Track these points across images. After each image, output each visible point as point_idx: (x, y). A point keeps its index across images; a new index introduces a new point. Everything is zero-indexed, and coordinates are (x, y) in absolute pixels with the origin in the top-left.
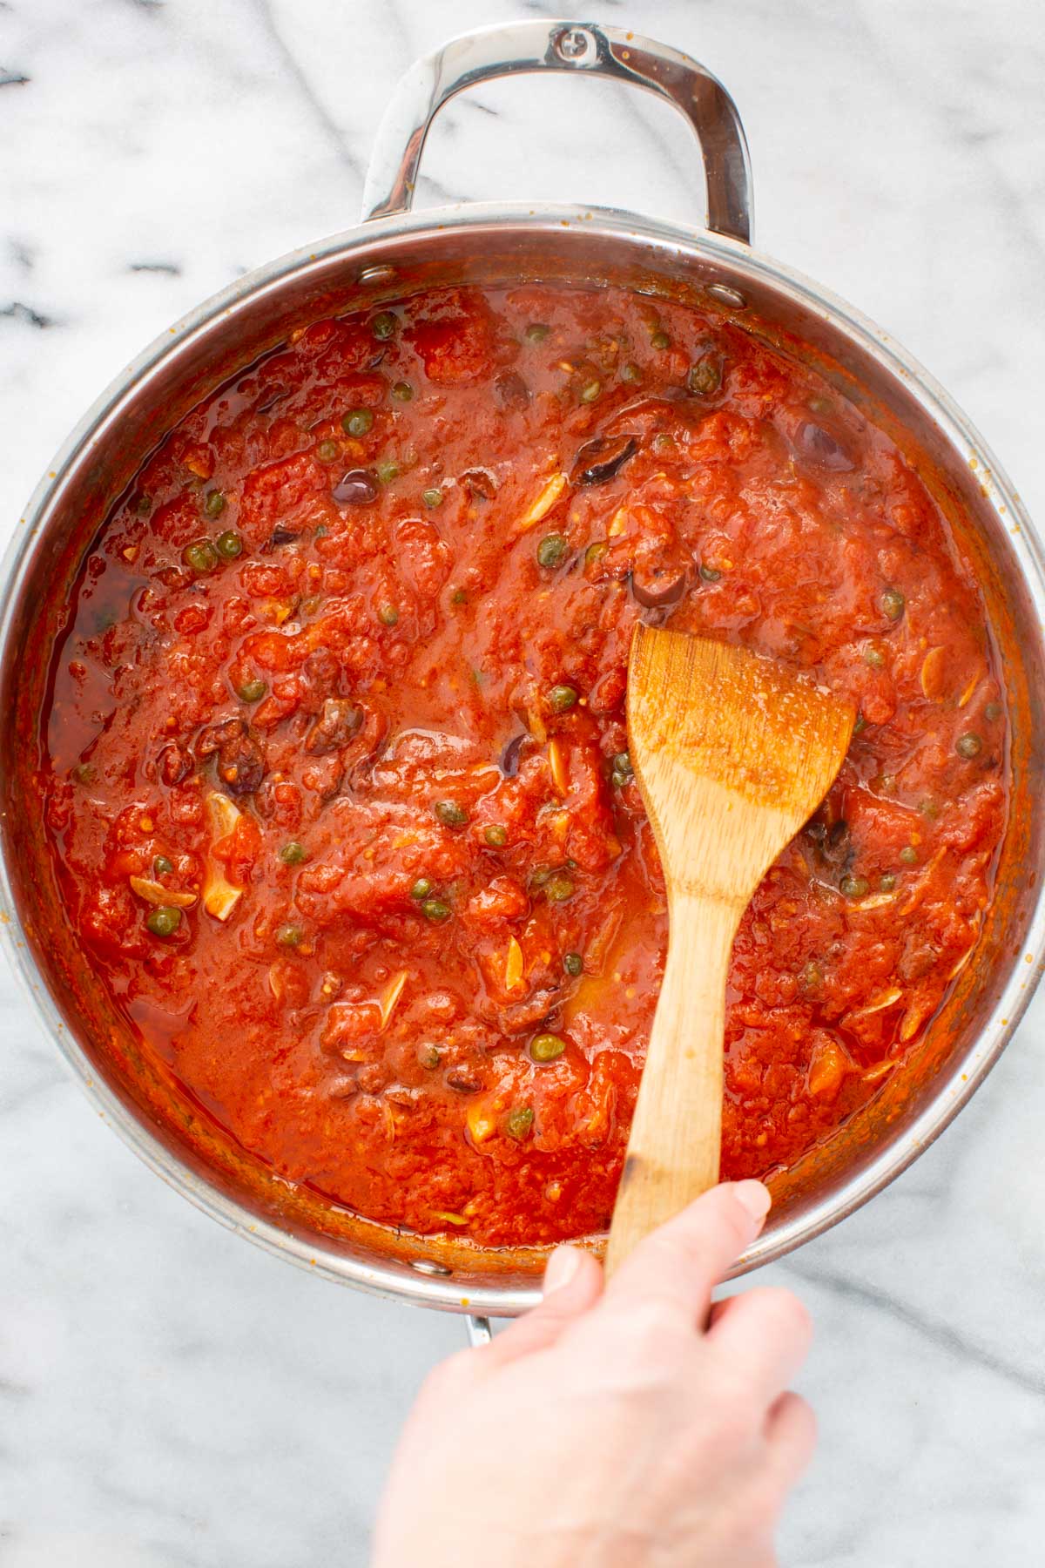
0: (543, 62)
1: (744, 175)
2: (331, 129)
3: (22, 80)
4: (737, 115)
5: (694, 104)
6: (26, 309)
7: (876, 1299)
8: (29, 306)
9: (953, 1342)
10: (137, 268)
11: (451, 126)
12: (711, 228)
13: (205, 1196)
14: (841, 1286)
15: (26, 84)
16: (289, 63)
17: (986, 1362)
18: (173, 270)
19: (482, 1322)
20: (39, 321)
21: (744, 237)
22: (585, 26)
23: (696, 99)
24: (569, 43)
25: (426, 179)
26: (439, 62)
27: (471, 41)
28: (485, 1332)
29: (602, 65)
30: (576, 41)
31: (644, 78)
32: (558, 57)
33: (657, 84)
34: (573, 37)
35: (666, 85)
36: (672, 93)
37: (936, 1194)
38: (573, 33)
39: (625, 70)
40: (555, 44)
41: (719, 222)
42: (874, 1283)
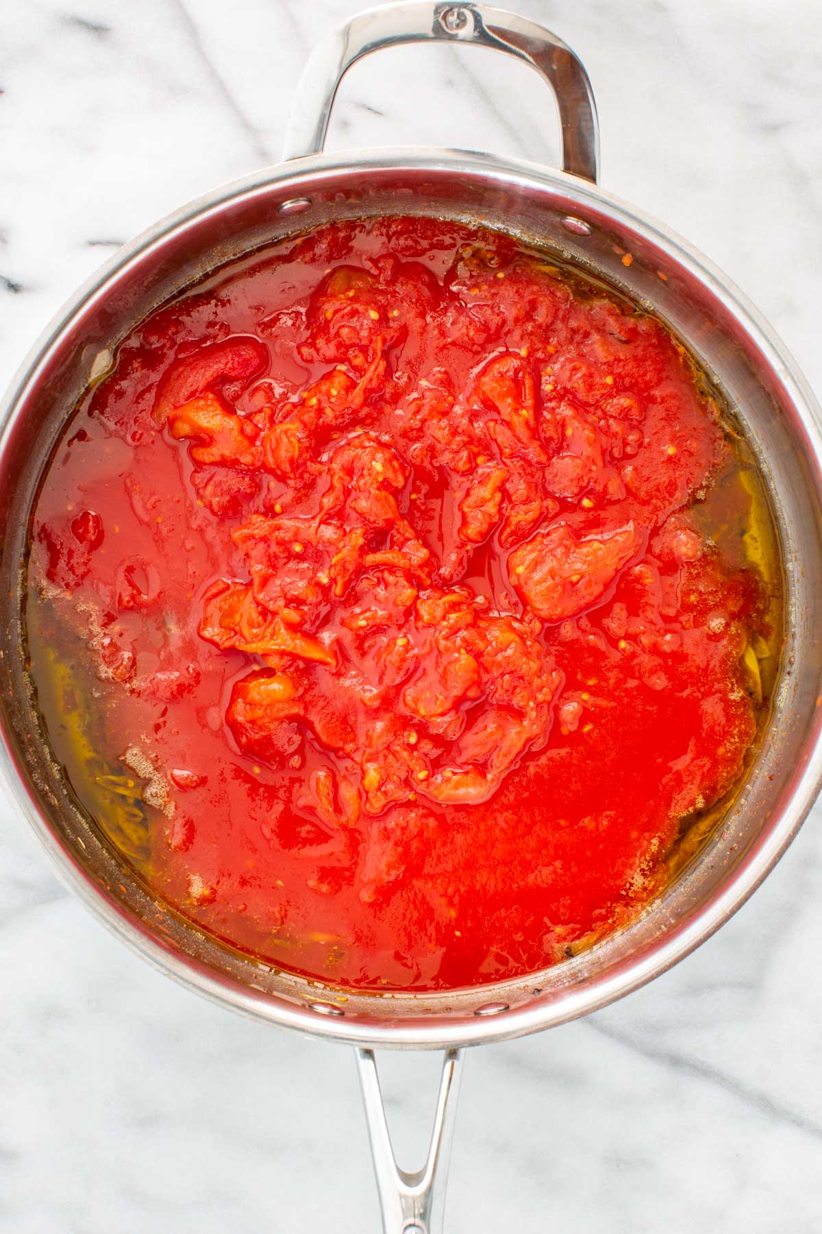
1: (592, 128)
4: (588, 79)
5: (554, 70)
6: (3, 278)
7: (704, 1072)
8: (5, 275)
9: (767, 1106)
10: (93, 244)
11: (345, 125)
12: (567, 169)
13: (144, 948)
14: (676, 1061)
15: (2, 95)
16: (212, 76)
17: (794, 1121)
18: (121, 244)
19: (369, 1053)
20: (14, 287)
21: (592, 178)
22: (465, 5)
23: (555, 67)
24: (452, 19)
26: (347, 33)
27: (374, 16)
28: (371, 1062)
29: (478, 37)
30: (458, 18)
31: (513, 47)
32: (443, 30)
33: (523, 53)
34: (456, 14)
35: (530, 54)
36: (535, 60)
37: (751, 985)
38: (456, 11)
39: (498, 41)
40: (440, 19)
41: (572, 165)
42: (701, 1059)
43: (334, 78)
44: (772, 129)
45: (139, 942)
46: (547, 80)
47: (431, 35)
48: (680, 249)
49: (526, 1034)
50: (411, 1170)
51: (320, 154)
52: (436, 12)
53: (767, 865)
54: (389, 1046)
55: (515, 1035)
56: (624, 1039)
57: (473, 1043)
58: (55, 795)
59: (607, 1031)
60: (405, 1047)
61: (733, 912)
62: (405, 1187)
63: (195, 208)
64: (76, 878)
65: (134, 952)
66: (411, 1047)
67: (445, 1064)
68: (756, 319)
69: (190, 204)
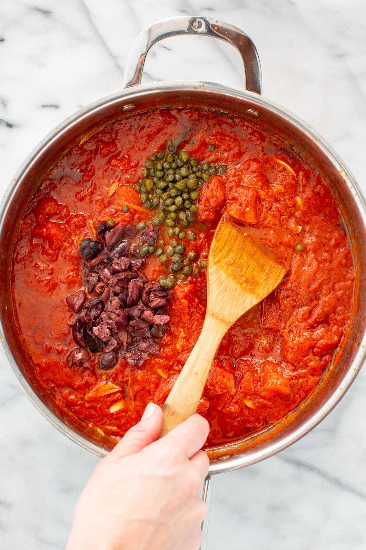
0: (187, 31)
1: (258, 70)
2: (111, 55)
3: (2, 40)
4: (256, 49)
6: (5, 121)
7: (311, 468)
8: (6, 120)
9: (338, 483)
10: (44, 106)
11: (154, 54)
12: (247, 89)
14: (299, 464)
15: (4, 41)
16: (96, 32)
17: (350, 490)
18: (56, 107)
20: (9, 126)
21: (259, 92)
22: (201, 18)
23: (241, 43)
24: (196, 24)
25: (146, 73)
26: (150, 31)
27: (161, 24)
29: (207, 32)
30: (198, 23)
32: (192, 29)
33: (227, 38)
34: (197, 22)
35: (230, 39)
36: (232, 41)
37: (332, 431)
40: (191, 25)
41: (250, 87)
42: (310, 463)
44: (341, 56)
46: (238, 50)
52: (189, 22)
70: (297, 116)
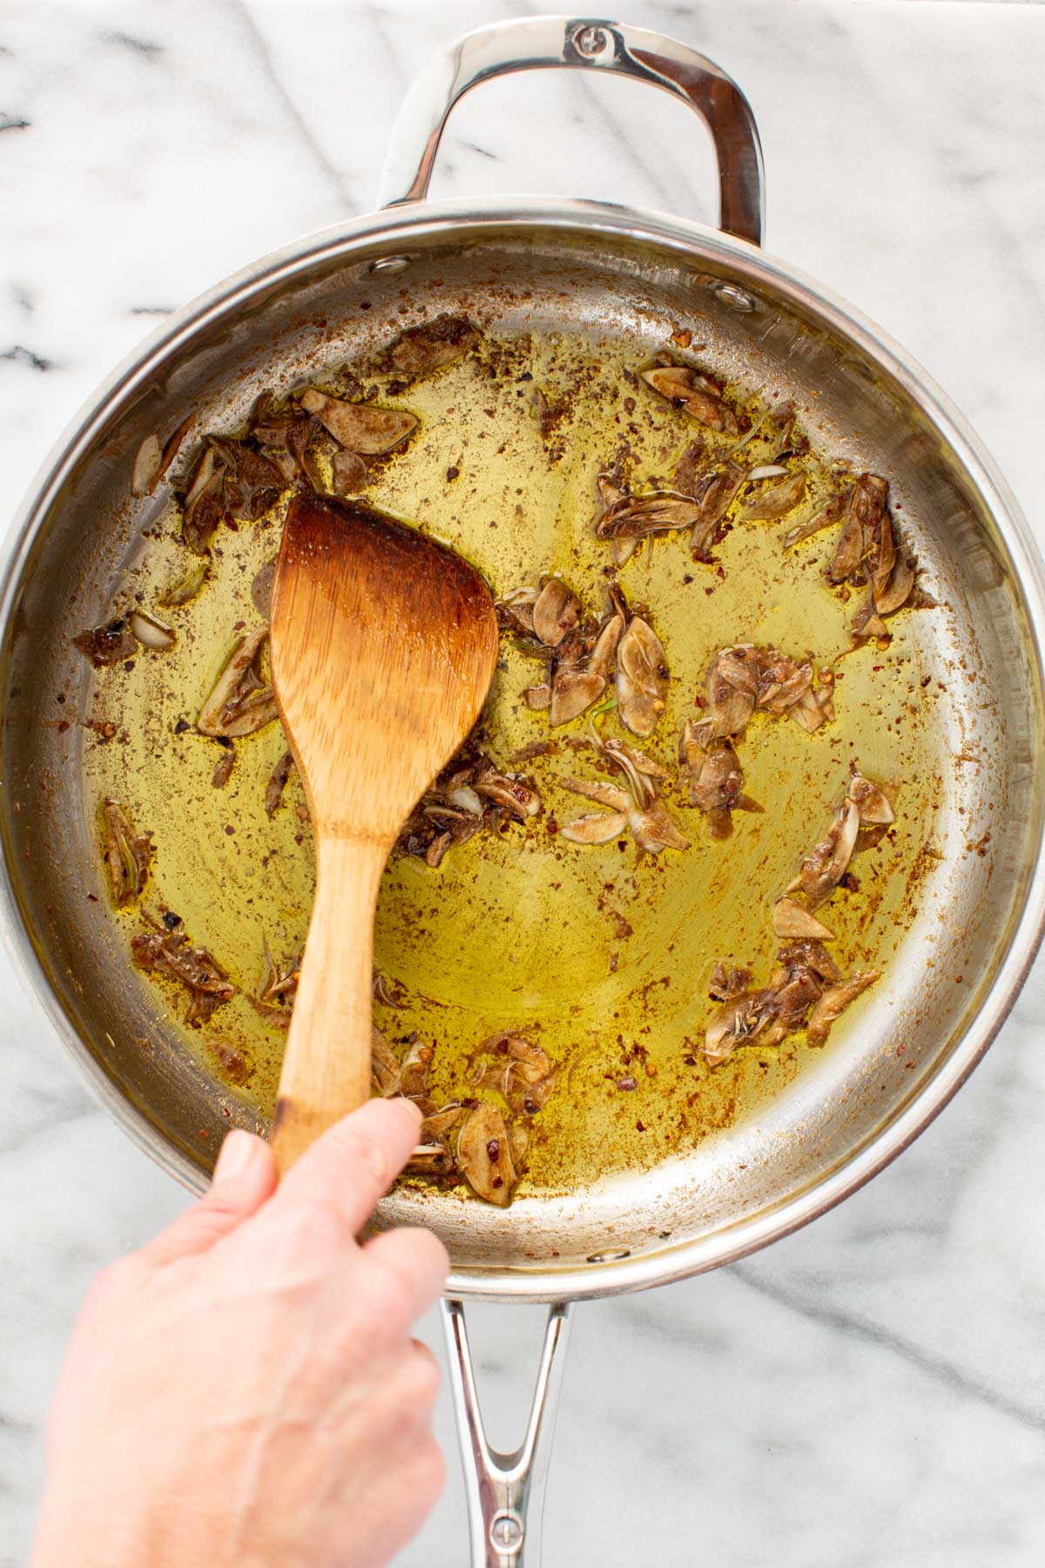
0: (560, 59)
1: (757, 178)
2: (331, 172)
3: (23, 125)
4: (754, 122)
5: (711, 106)
6: (27, 352)
7: (875, 1335)
8: (30, 350)
9: (952, 1378)
10: (137, 312)
12: (725, 227)
14: (842, 1323)
15: (26, 128)
16: (288, 106)
17: (985, 1398)
19: (456, 1306)
20: (40, 364)
21: (756, 239)
22: (605, 24)
23: (713, 102)
24: (589, 40)
26: (458, 54)
27: (491, 35)
29: (619, 64)
30: (596, 39)
31: (662, 76)
32: (578, 55)
33: (674, 83)
34: (593, 34)
35: (683, 86)
36: (689, 93)
37: (935, 1230)
38: (593, 30)
39: (643, 69)
40: (573, 40)
41: (732, 222)
42: (872, 1319)
43: (441, 111)
44: (973, 180)
45: (178, 1163)
46: (706, 122)
47: (563, 59)
48: (861, 329)
49: (651, 1287)
50: (505, 1450)
51: (423, 203)
52: (569, 29)
53: (951, 1086)
54: (481, 1298)
55: (636, 1288)
56: (777, 1294)
57: (586, 1296)
58: (80, 982)
59: (757, 1284)
60: (503, 1299)
61: (908, 1143)
62: (498, 1470)
63: (267, 265)
64: (102, 1084)
65: (172, 1176)
66: (509, 1299)
67: (550, 1320)
68: (952, 417)
69: (260, 261)
70: (859, 312)
